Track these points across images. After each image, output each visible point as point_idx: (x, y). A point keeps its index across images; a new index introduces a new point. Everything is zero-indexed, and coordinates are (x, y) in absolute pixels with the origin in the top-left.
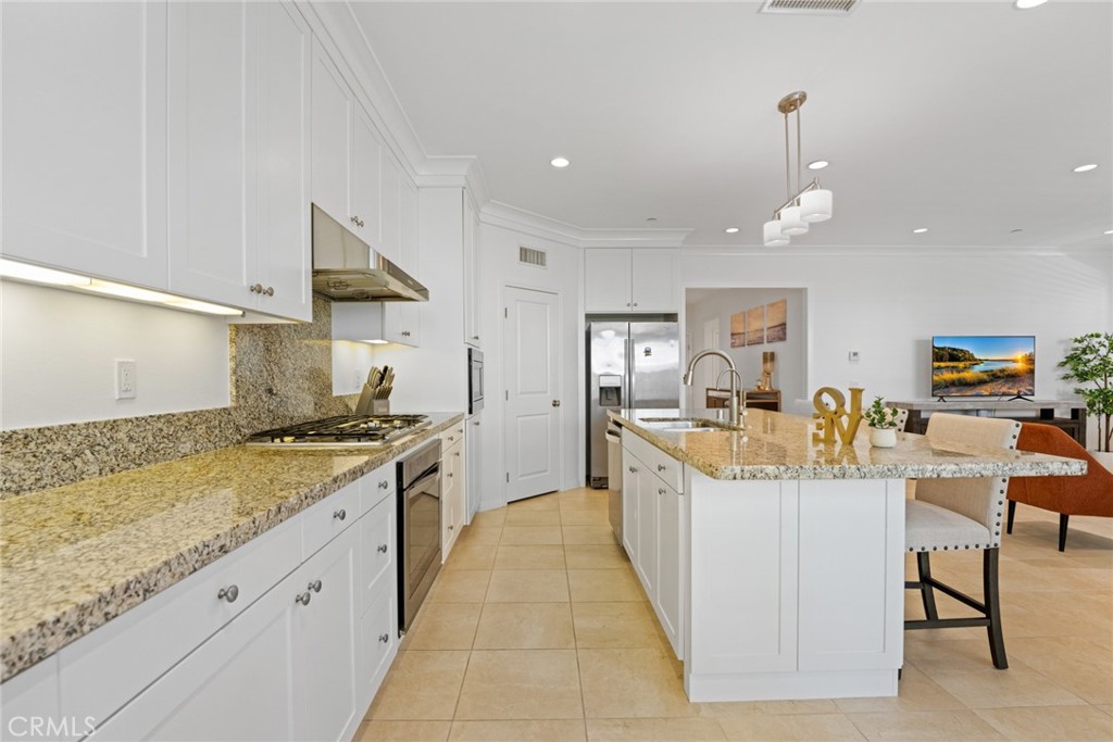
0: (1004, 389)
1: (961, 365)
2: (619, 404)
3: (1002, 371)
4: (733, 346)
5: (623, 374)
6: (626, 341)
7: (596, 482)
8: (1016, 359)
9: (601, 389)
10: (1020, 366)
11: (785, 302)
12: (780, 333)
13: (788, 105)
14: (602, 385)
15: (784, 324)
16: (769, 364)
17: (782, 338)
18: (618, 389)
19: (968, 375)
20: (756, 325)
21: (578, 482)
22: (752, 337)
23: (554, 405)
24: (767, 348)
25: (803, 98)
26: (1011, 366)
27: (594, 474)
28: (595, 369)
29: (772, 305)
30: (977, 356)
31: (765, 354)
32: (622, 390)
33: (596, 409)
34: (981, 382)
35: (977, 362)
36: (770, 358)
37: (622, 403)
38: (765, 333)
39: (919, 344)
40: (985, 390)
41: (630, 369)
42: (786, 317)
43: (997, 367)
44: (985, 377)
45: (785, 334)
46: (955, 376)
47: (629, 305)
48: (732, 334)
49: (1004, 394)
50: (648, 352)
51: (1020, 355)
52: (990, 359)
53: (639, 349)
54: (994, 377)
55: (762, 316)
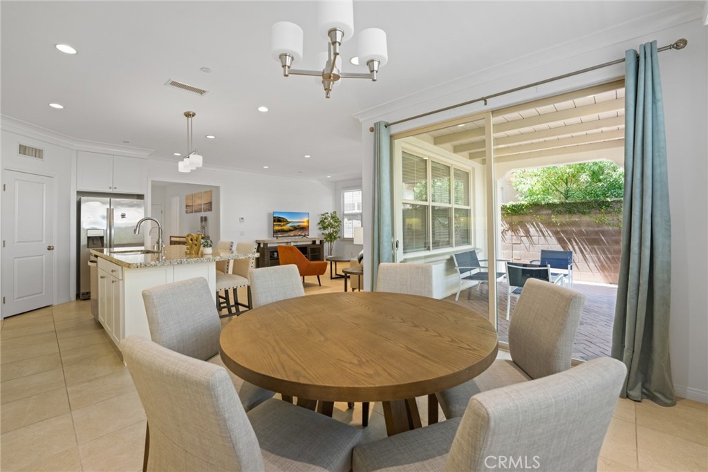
0: (299, 233)
1: (282, 224)
2: (103, 246)
3: (299, 226)
4: (187, 212)
5: (105, 228)
6: (108, 209)
7: (83, 295)
8: (303, 221)
9: (89, 238)
10: (305, 224)
11: (211, 191)
12: (209, 207)
13: (188, 115)
14: (89, 235)
15: (211, 203)
16: (204, 223)
17: (210, 210)
18: (102, 238)
19: (285, 228)
20: (198, 202)
21: (70, 298)
22: (196, 208)
23: (49, 249)
24: (203, 214)
25: (194, 115)
26: (302, 224)
27: (82, 291)
28: (84, 225)
29: (206, 192)
30: (288, 220)
31: (202, 218)
32: (105, 238)
33: (84, 250)
34: (290, 231)
35: (289, 222)
36: (204, 219)
37: (105, 245)
38: (203, 207)
39: (269, 214)
40: (292, 234)
41: (110, 226)
42: (211, 199)
43: (296, 224)
44: (292, 228)
45: (211, 208)
46: (280, 228)
47: (110, 188)
48: (187, 206)
49: (299, 235)
50: (123, 216)
51: (305, 219)
52: (294, 221)
53: (117, 214)
54: (295, 228)
55: (201, 197)
